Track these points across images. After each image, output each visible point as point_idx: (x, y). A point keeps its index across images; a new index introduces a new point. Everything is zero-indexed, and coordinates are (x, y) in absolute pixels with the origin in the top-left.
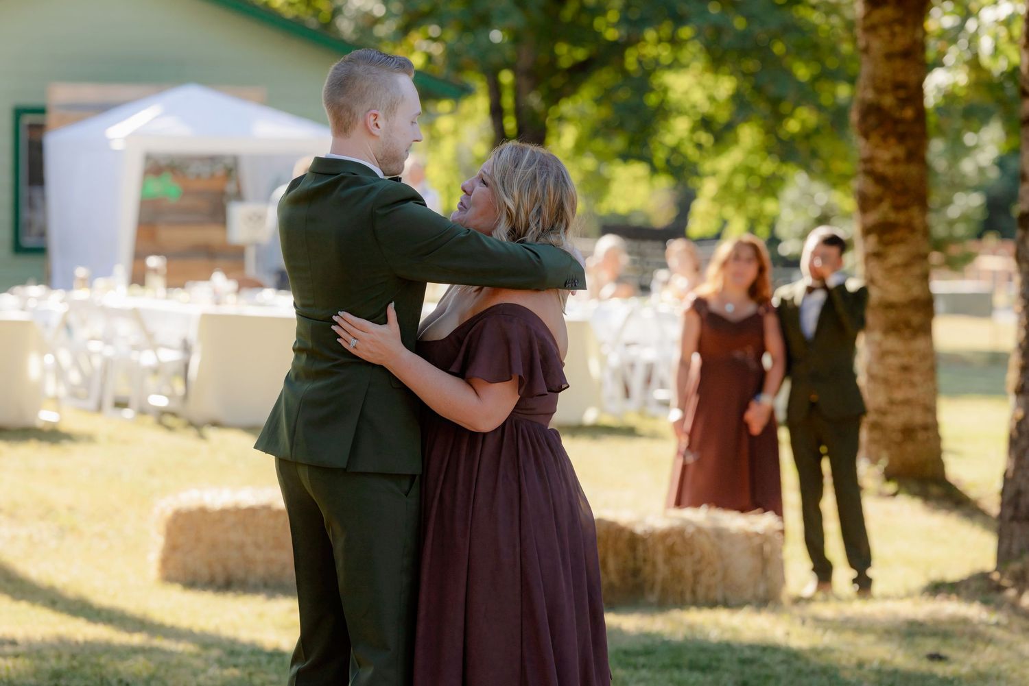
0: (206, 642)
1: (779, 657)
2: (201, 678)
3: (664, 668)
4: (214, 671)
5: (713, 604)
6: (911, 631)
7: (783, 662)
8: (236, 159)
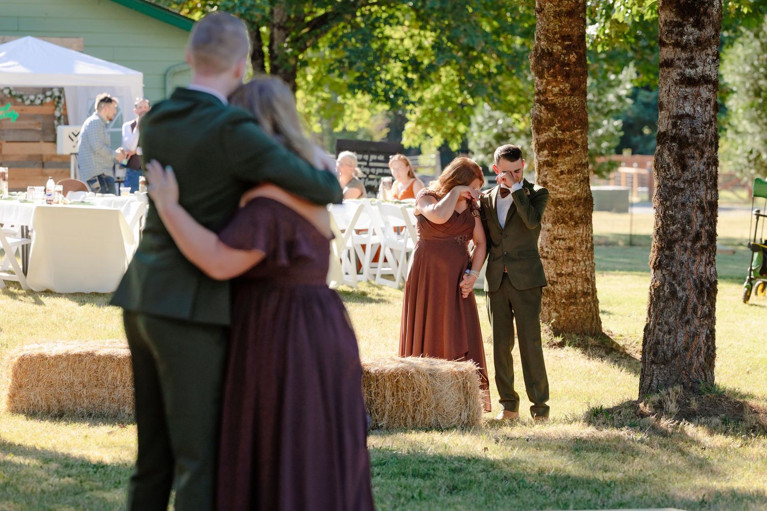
0: (47, 457)
1: (481, 467)
2: (44, 485)
3: (393, 476)
4: (54, 480)
5: (428, 428)
6: (578, 447)
7: (484, 470)
8: (61, 90)
